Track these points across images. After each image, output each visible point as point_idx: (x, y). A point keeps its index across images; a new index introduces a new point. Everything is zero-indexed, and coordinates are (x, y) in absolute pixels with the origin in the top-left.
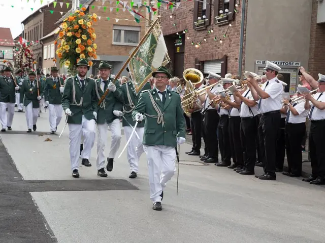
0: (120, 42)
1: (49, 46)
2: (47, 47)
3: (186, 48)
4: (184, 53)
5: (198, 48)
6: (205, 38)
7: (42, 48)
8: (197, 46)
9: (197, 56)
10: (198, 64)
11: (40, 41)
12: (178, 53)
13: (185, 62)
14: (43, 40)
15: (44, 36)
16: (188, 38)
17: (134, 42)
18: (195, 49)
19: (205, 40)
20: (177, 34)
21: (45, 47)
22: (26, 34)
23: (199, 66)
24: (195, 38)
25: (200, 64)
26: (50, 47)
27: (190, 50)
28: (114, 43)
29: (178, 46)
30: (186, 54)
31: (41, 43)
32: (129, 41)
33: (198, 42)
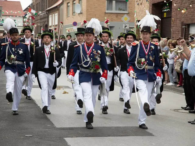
0: (112, 10)
1: (53, 15)
2: (52, 17)
3: (173, 13)
4: (171, 17)
5: (185, 13)
6: (191, 4)
7: (48, 17)
8: (183, 11)
9: (183, 20)
10: (184, 27)
11: (46, 11)
12: (165, 18)
13: (172, 25)
14: (48, 11)
15: (49, 7)
16: (175, 5)
17: (124, 10)
18: (182, 13)
19: (191, 6)
20: (165, 2)
21: (50, 16)
22: (34, 6)
23: (185, 28)
24: (181, 4)
25: (186, 27)
26: (55, 16)
27: (177, 15)
28: (107, 12)
29: (165, 12)
30: (173, 19)
31: (46, 13)
32: (120, 9)
33: (184, 8)
